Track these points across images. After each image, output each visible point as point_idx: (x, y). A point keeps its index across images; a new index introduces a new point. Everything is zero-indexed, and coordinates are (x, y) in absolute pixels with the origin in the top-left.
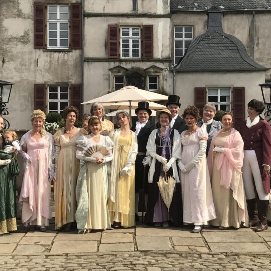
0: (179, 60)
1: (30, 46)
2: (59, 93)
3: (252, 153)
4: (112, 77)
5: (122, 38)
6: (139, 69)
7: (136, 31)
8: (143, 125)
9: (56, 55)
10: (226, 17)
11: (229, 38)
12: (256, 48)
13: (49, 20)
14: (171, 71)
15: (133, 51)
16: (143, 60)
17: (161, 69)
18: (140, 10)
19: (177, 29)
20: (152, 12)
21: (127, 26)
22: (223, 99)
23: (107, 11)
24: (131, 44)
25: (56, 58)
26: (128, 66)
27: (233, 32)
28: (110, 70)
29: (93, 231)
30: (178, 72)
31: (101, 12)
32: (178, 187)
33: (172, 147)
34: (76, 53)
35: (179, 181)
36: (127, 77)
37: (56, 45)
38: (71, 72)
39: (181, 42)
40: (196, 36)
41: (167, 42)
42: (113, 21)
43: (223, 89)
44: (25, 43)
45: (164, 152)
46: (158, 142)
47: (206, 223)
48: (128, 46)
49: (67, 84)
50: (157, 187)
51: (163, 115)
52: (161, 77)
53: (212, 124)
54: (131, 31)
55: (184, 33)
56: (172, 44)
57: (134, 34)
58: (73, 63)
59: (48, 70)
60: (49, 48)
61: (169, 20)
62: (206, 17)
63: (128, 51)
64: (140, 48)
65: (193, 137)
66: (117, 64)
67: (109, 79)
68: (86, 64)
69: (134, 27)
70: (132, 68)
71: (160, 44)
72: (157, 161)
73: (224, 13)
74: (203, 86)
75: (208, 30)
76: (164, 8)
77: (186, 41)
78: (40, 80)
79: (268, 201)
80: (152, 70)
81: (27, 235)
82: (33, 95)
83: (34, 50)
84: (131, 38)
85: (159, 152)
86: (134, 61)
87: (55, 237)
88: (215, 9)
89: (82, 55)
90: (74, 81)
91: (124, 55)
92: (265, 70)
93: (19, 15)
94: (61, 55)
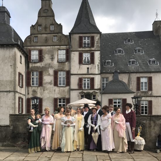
0: (103, 89)
1: (53, 85)
2: (62, 101)
3: (128, 124)
4: (80, 95)
5: (83, 82)
6: (89, 92)
7: (88, 79)
8: (86, 113)
9: (61, 88)
10: (120, 74)
11: (121, 82)
12: (130, 85)
13: (59, 76)
14: (101, 93)
15: (87, 86)
16: (90, 89)
17: (97, 93)
18: (90, 72)
19: (103, 79)
20: (94, 73)
21: (85, 78)
22: (119, 103)
23: (78, 73)
24: (86, 84)
25: (61, 89)
26: (85, 92)
27: (122, 79)
28: (79, 93)
29: (67, 152)
30: (103, 93)
31: (77, 73)
32: (100, 136)
33: (97, 121)
34: (68, 88)
35: (100, 134)
36: (85, 95)
37: (61, 85)
38: (66, 94)
39: (104, 83)
40: (110, 81)
41: (99, 83)
42: (80, 76)
43: (119, 99)
44: (51, 84)
45: (94, 123)
46: (92, 119)
47: (112, 150)
48: (85, 85)
49: (65, 98)
50: (92, 136)
51: (94, 109)
52: (97, 95)
53: (113, 112)
54: (86, 80)
55: (105, 80)
56: (101, 84)
57: (88, 81)
58: (67, 91)
59: (59, 93)
60: (59, 86)
61: (100, 76)
62: (113, 75)
63: (85, 86)
64: (90, 86)
65: (106, 118)
66: (82, 91)
67: (79, 96)
68: (71, 91)
69: (88, 78)
70: (87, 92)
71: (97, 84)
72: (91, 126)
73: (119, 73)
74: (112, 98)
75: (114, 79)
76: (98, 72)
77: (106, 83)
78: (56, 97)
79: (134, 142)
80: (94, 93)
81: (43, 153)
82: (53, 102)
83: (54, 87)
84: (87, 82)
85: (92, 123)
86: (87, 90)
87: (53, 154)
88: (116, 72)
89: (70, 88)
90: (67, 97)
91: (84, 88)
92: (134, 93)
93: (49, 75)
94: (63, 88)
